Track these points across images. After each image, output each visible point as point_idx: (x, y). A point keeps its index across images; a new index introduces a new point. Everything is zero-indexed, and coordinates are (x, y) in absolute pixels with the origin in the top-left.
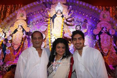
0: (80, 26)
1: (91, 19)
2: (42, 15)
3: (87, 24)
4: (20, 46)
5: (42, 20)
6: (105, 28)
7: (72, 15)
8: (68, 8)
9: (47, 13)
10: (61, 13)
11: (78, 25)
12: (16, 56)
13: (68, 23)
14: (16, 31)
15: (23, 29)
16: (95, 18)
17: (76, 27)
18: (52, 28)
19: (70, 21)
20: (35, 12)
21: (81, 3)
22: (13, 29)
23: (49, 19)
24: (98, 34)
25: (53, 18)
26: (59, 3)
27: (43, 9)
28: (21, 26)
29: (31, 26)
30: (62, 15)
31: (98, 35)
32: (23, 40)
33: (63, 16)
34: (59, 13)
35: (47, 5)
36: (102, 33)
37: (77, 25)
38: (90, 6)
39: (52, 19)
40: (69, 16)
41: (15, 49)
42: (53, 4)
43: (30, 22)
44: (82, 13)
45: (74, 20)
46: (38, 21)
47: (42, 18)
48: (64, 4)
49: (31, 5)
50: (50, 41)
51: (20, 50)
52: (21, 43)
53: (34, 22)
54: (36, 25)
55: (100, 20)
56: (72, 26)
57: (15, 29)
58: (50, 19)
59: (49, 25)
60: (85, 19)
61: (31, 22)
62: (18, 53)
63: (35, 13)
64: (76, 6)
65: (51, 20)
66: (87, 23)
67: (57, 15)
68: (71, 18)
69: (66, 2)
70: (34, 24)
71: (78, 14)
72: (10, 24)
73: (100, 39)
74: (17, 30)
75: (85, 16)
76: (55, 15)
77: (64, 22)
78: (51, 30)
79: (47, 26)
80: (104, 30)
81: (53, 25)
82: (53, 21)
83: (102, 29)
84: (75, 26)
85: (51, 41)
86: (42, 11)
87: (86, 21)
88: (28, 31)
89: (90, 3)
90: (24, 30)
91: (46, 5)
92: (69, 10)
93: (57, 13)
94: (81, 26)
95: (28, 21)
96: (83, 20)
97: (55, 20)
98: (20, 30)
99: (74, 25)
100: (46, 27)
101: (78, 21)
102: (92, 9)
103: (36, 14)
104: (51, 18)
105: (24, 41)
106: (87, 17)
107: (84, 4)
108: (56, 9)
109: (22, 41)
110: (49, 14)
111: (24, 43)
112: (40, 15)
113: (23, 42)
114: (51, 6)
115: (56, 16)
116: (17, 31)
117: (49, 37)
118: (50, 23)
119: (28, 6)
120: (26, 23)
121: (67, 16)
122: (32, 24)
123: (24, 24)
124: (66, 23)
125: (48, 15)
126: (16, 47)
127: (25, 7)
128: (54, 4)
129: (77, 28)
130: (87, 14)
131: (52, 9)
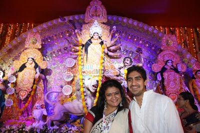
1: (148, 47)
2: (68, 40)
3: (141, 55)
4: (30, 92)
5: (67, 48)
6: (170, 61)
7: (116, 41)
8: (111, 30)
9: (77, 37)
10: (100, 38)
11: (128, 58)
12: (22, 109)
13: (110, 54)
14: (23, 67)
15: (36, 64)
16: (153, 45)
17: (124, 60)
18: (85, 61)
19: (114, 51)
20: (56, 35)
21: (130, 21)
22: (17, 65)
23: (79, 48)
24: (159, 72)
25: (86, 46)
26: (96, 22)
27: (68, 31)
28: (33, 59)
29: (48, 59)
30: (100, 41)
31: (159, 74)
32: (36, 82)
33: (102, 43)
34: (96, 37)
35: (76, 25)
36: (166, 69)
37: (126, 58)
38: (146, 27)
39: (84, 48)
40: (113, 42)
41: (22, 98)
42: (85, 23)
43: (47, 52)
44: (133, 37)
45: (120, 49)
46: (60, 50)
47: (67, 45)
48: (104, 23)
49: (49, 24)
50: (82, 84)
51: (30, 99)
52: (32, 88)
53: (54, 52)
54: (57, 57)
55: (162, 48)
56: (117, 58)
57: (22, 63)
58: (81, 47)
59: (80, 58)
60: (138, 47)
61: (49, 53)
62: (27, 104)
63: (55, 38)
64: (123, 26)
65: (82, 49)
66: (142, 53)
67: (92, 40)
68: (115, 45)
69: (106, 21)
70: (54, 55)
71: (126, 39)
72: (13, 55)
73: (163, 79)
74: (26, 65)
75: (137, 43)
76: (90, 40)
77: (104, 52)
78: (83, 65)
79: (75, 58)
80: (169, 64)
81: (85, 56)
82: (86, 50)
83: (166, 64)
84: (122, 59)
85: (84, 84)
86: (68, 34)
87: (139, 50)
88: (43, 67)
89: (144, 22)
90: (36, 66)
91: (74, 25)
92: (112, 32)
93: (92, 37)
94: (132, 58)
95: (43, 51)
96: (134, 49)
97: (89, 49)
98: (30, 66)
99: (120, 58)
100: (75, 61)
101: (127, 51)
102: (148, 30)
103: (57, 38)
104: (83, 46)
105: (37, 84)
106: (142, 44)
107: (135, 23)
108: (91, 31)
109: (34, 84)
110: (79, 39)
111: (36, 88)
112: (64, 41)
113: (35, 85)
114: (82, 26)
115: (91, 43)
116: (26, 67)
117: (81, 77)
118: (81, 54)
119: (44, 26)
120: (40, 54)
121: (108, 42)
122: (51, 56)
123: (38, 56)
124: (107, 54)
125: (78, 41)
126: (23, 95)
127: (39, 28)
128: (87, 23)
129: (126, 61)
130: (141, 39)
131: (84, 31)
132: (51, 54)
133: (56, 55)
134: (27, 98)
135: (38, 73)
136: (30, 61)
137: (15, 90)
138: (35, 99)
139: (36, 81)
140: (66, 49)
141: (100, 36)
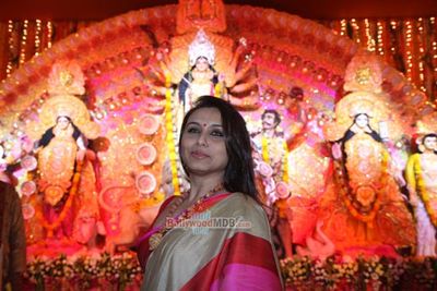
0: (276, 114)
1: (321, 82)
2: (141, 72)
3: (301, 104)
4: (69, 189)
5: (139, 89)
8: (234, 51)
10: (211, 67)
11: (271, 111)
13: (234, 101)
14: (48, 135)
15: (75, 128)
16: (335, 76)
20: (112, 59)
21: (283, 19)
25: (181, 88)
27: (139, 49)
28: (69, 119)
29: (100, 116)
32: (78, 168)
33: (215, 81)
34: (202, 66)
37: (267, 111)
38: (318, 33)
40: (239, 74)
41: (54, 202)
42: (178, 35)
43: (95, 100)
44: (287, 59)
45: (256, 89)
46: (125, 94)
48: (219, 34)
49: (93, 31)
50: (174, 172)
51: (69, 203)
52: (72, 180)
53: (111, 100)
54: (118, 109)
55: (346, 88)
56: (249, 110)
58: (172, 90)
59: (168, 115)
60: (296, 84)
62: (63, 215)
65: (173, 95)
66: (301, 99)
67: (194, 74)
69: (225, 28)
70: (112, 107)
72: (19, 108)
75: (297, 72)
78: (176, 131)
79: (158, 113)
81: (181, 110)
82: (182, 97)
84: (260, 113)
85: (178, 169)
86: (139, 57)
87: (297, 94)
88: (92, 135)
90: (77, 134)
91: (153, 37)
93: (194, 67)
98: (63, 133)
99: (256, 109)
101: (273, 93)
102: (323, 41)
103: (116, 66)
104: (174, 86)
105: (80, 172)
106: (306, 75)
107: (295, 23)
108: (190, 52)
109: (75, 171)
110: (167, 73)
112: (132, 73)
113: (77, 175)
116: (54, 136)
117: (173, 156)
118: (172, 106)
119: (84, 35)
122: (106, 109)
123: (78, 110)
125: (162, 75)
128: (182, 35)
129: (267, 119)
130: (305, 63)
131: (175, 51)
132: (105, 103)
133: (115, 105)
134: (63, 200)
135: (83, 148)
136: (63, 122)
137: (37, 186)
138: (77, 203)
139: (78, 166)
140: (136, 91)
141: (212, 64)
